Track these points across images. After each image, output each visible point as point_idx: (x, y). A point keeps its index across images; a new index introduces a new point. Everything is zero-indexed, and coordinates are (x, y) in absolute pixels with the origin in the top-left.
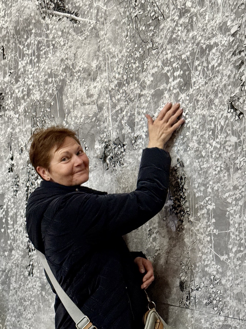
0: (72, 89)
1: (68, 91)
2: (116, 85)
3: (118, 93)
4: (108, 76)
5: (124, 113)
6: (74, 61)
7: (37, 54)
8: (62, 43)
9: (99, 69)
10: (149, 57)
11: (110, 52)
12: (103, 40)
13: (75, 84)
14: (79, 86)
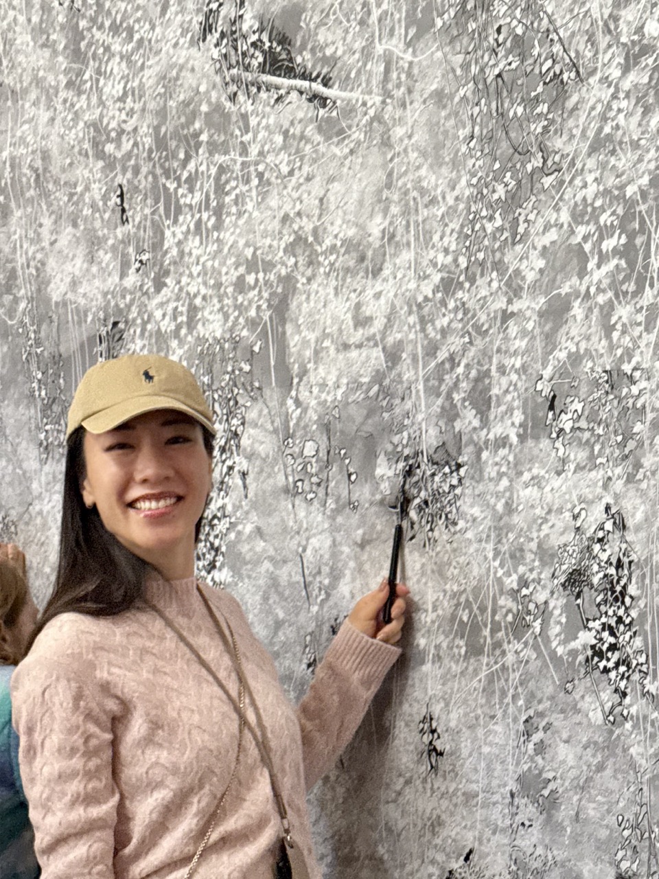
0: (312, 304)
1: (300, 310)
2: (438, 287)
3: (444, 310)
4: (416, 260)
5: (460, 370)
6: (319, 219)
7: (215, 204)
8: (285, 169)
9: (390, 240)
10: (533, 198)
11: (423, 188)
12: (403, 155)
13: (320, 289)
14: (332, 292)
